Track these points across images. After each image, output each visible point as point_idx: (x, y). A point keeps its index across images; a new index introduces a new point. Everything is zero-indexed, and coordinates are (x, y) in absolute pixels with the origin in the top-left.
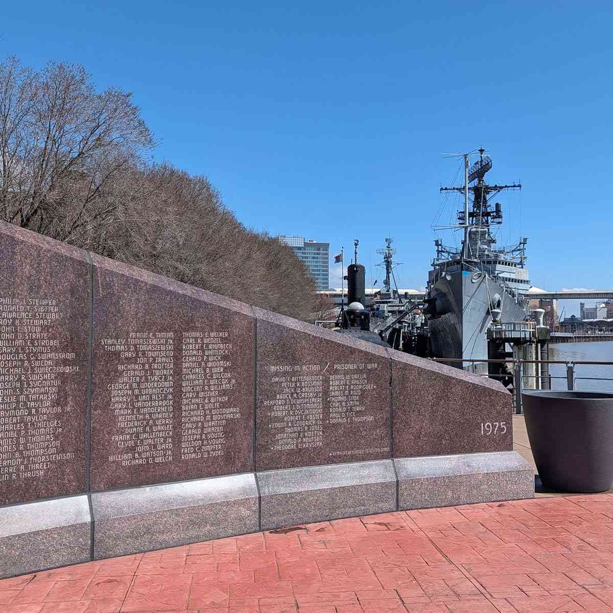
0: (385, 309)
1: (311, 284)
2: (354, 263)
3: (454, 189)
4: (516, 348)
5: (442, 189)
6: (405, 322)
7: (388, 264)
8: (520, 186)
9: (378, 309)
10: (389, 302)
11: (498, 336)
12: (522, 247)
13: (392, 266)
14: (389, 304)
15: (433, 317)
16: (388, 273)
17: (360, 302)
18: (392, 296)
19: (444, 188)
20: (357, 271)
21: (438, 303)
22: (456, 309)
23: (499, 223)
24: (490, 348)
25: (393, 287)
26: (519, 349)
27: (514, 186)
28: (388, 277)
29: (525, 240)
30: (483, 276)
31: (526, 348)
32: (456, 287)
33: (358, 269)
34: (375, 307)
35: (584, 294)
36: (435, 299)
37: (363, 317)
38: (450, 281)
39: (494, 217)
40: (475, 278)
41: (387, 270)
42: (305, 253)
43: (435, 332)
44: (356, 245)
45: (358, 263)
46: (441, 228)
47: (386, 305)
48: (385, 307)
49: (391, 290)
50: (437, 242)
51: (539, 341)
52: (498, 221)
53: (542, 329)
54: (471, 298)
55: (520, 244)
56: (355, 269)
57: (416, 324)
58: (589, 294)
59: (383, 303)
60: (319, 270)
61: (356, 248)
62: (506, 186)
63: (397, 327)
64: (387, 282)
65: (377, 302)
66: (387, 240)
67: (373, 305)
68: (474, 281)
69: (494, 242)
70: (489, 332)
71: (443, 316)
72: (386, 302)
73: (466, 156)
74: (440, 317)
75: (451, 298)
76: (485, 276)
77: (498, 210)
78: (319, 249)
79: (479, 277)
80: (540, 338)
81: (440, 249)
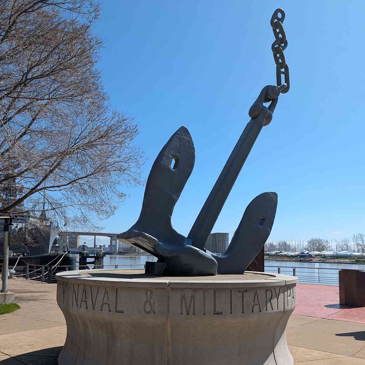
40: (55, 228)
68: (55, 230)
79: (57, 228)
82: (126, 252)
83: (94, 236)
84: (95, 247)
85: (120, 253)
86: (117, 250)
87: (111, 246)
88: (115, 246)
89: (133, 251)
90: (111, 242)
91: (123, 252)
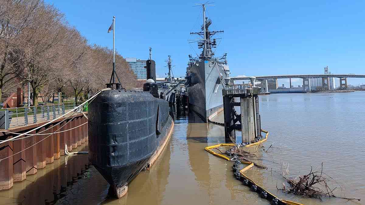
0: (169, 85)
1: (132, 72)
2: (149, 59)
3: (196, 33)
4: (242, 100)
5: (191, 33)
6: (177, 90)
7: (170, 66)
8: (223, 31)
9: (166, 85)
10: (170, 82)
11: (230, 93)
12: (225, 57)
13: (171, 67)
14: (170, 83)
15: (190, 86)
16: (170, 70)
17: (152, 79)
18: (171, 80)
19: (192, 33)
20: (151, 63)
21: (192, 79)
22: (201, 81)
23: (215, 47)
24: (225, 100)
25: (172, 76)
26: (244, 101)
27: (221, 32)
28: (170, 72)
29: (226, 54)
30: (215, 63)
31: (248, 100)
32: (201, 69)
33: (151, 62)
34: (164, 84)
35: (245, 78)
36: (191, 77)
37: (154, 87)
38: (198, 66)
39: (213, 45)
40: (211, 64)
41: (169, 69)
42: (137, 64)
43: (190, 94)
44: (150, 50)
45: (152, 59)
46: (192, 41)
47: (169, 83)
48: (169, 84)
49: (171, 77)
50: (189, 56)
51: (254, 96)
52: (214, 47)
53: (254, 88)
54: (209, 74)
55: (224, 56)
56: (150, 62)
57: (182, 91)
58: (247, 78)
59: (168, 82)
60: (143, 71)
61: (150, 52)
62: (218, 32)
63: (174, 93)
64: (169, 74)
65: (165, 82)
66: (169, 56)
67: (163, 84)
68: (210, 66)
69: (214, 54)
70: (224, 91)
71: (194, 85)
72: (169, 82)
73: (203, 5)
74: (193, 86)
75: (199, 76)
76: (216, 63)
77: (214, 42)
78: (142, 63)
79: (213, 64)
80: (254, 94)
81: (191, 59)
82: (318, 90)
83: (289, 78)
84: (291, 88)
85: (313, 92)
86: (310, 89)
87: (304, 85)
88: (308, 85)
89: (326, 89)
90: (304, 82)
91: (315, 90)
